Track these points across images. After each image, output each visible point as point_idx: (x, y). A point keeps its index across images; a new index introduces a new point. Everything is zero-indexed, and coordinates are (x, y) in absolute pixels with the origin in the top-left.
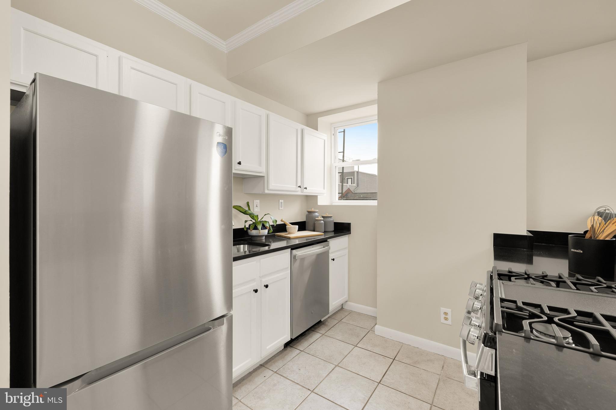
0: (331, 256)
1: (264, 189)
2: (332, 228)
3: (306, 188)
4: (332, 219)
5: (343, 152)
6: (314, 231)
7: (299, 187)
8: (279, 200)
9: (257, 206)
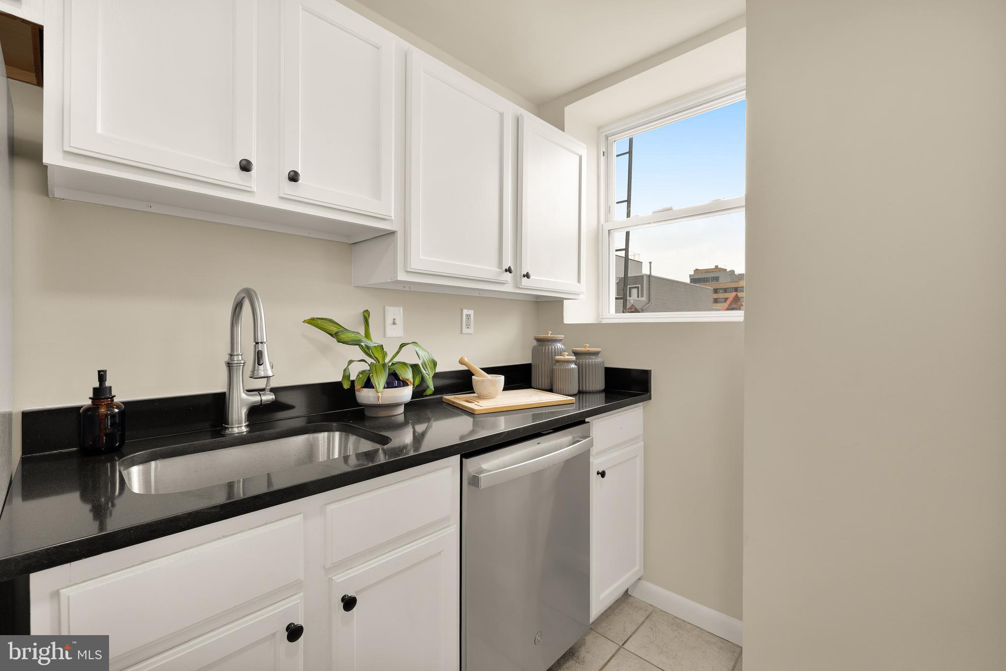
0: (596, 464)
1: (395, 272)
2: (599, 383)
3: (527, 276)
4: (598, 360)
5: (628, 201)
6: (551, 390)
7: (506, 271)
8: (462, 310)
9: (394, 323)
